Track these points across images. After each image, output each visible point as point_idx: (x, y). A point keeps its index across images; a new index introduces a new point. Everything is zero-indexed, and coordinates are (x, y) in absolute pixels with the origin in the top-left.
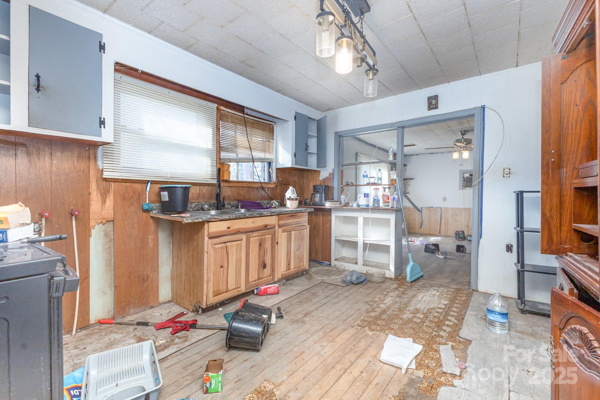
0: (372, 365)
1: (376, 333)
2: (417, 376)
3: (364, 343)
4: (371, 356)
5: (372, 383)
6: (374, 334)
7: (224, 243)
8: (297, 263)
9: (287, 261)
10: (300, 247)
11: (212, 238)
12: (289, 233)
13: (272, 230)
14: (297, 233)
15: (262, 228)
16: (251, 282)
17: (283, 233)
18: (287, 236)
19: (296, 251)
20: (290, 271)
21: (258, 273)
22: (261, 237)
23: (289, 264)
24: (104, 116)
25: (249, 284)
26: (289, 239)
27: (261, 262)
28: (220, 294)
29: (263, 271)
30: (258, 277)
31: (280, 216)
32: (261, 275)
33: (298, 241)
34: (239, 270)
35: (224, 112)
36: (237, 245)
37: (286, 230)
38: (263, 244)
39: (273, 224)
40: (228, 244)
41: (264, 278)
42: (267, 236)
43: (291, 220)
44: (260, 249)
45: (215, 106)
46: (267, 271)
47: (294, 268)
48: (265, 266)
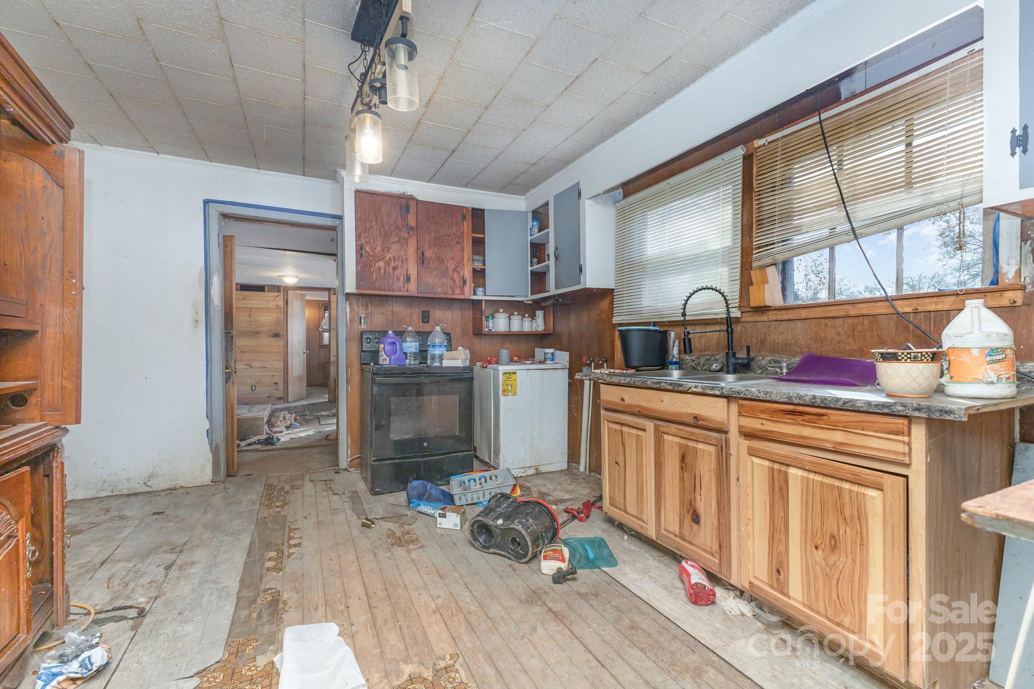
0: (345, 623)
1: (398, 677)
2: (266, 652)
3: (392, 642)
4: (357, 632)
5: (324, 607)
6: (399, 674)
7: (618, 423)
8: (821, 597)
9: (771, 553)
10: (834, 544)
11: (606, 409)
12: (776, 466)
13: (715, 435)
14: (817, 481)
15: (686, 420)
16: (666, 530)
17: (753, 458)
18: (766, 471)
19: (816, 547)
20: (786, 599)
21: (681, 522)
22: (685, 442)
23: (778, 571)
24: (581, 263)
25: (663, 531)
26: (777, 488)
27: (686, 501)
28: (615, 507)
29: (691, 526)
30: (680, 532)
31: (741, 402)
32: (686, 533)
33: (826, 517)
34: (642, 487)
35: (764, 148)
36: (637, 435)
37: (765, 452)
38: (689, 459)
39: (719, 420)
40: (625, 429)
41: (696, 546)
42: (700, 446)
43: (792, 427)
44: (682, 467)
45: (739, 152)
46: (702, 533)
47: (804, 605)
48: (696, 519)
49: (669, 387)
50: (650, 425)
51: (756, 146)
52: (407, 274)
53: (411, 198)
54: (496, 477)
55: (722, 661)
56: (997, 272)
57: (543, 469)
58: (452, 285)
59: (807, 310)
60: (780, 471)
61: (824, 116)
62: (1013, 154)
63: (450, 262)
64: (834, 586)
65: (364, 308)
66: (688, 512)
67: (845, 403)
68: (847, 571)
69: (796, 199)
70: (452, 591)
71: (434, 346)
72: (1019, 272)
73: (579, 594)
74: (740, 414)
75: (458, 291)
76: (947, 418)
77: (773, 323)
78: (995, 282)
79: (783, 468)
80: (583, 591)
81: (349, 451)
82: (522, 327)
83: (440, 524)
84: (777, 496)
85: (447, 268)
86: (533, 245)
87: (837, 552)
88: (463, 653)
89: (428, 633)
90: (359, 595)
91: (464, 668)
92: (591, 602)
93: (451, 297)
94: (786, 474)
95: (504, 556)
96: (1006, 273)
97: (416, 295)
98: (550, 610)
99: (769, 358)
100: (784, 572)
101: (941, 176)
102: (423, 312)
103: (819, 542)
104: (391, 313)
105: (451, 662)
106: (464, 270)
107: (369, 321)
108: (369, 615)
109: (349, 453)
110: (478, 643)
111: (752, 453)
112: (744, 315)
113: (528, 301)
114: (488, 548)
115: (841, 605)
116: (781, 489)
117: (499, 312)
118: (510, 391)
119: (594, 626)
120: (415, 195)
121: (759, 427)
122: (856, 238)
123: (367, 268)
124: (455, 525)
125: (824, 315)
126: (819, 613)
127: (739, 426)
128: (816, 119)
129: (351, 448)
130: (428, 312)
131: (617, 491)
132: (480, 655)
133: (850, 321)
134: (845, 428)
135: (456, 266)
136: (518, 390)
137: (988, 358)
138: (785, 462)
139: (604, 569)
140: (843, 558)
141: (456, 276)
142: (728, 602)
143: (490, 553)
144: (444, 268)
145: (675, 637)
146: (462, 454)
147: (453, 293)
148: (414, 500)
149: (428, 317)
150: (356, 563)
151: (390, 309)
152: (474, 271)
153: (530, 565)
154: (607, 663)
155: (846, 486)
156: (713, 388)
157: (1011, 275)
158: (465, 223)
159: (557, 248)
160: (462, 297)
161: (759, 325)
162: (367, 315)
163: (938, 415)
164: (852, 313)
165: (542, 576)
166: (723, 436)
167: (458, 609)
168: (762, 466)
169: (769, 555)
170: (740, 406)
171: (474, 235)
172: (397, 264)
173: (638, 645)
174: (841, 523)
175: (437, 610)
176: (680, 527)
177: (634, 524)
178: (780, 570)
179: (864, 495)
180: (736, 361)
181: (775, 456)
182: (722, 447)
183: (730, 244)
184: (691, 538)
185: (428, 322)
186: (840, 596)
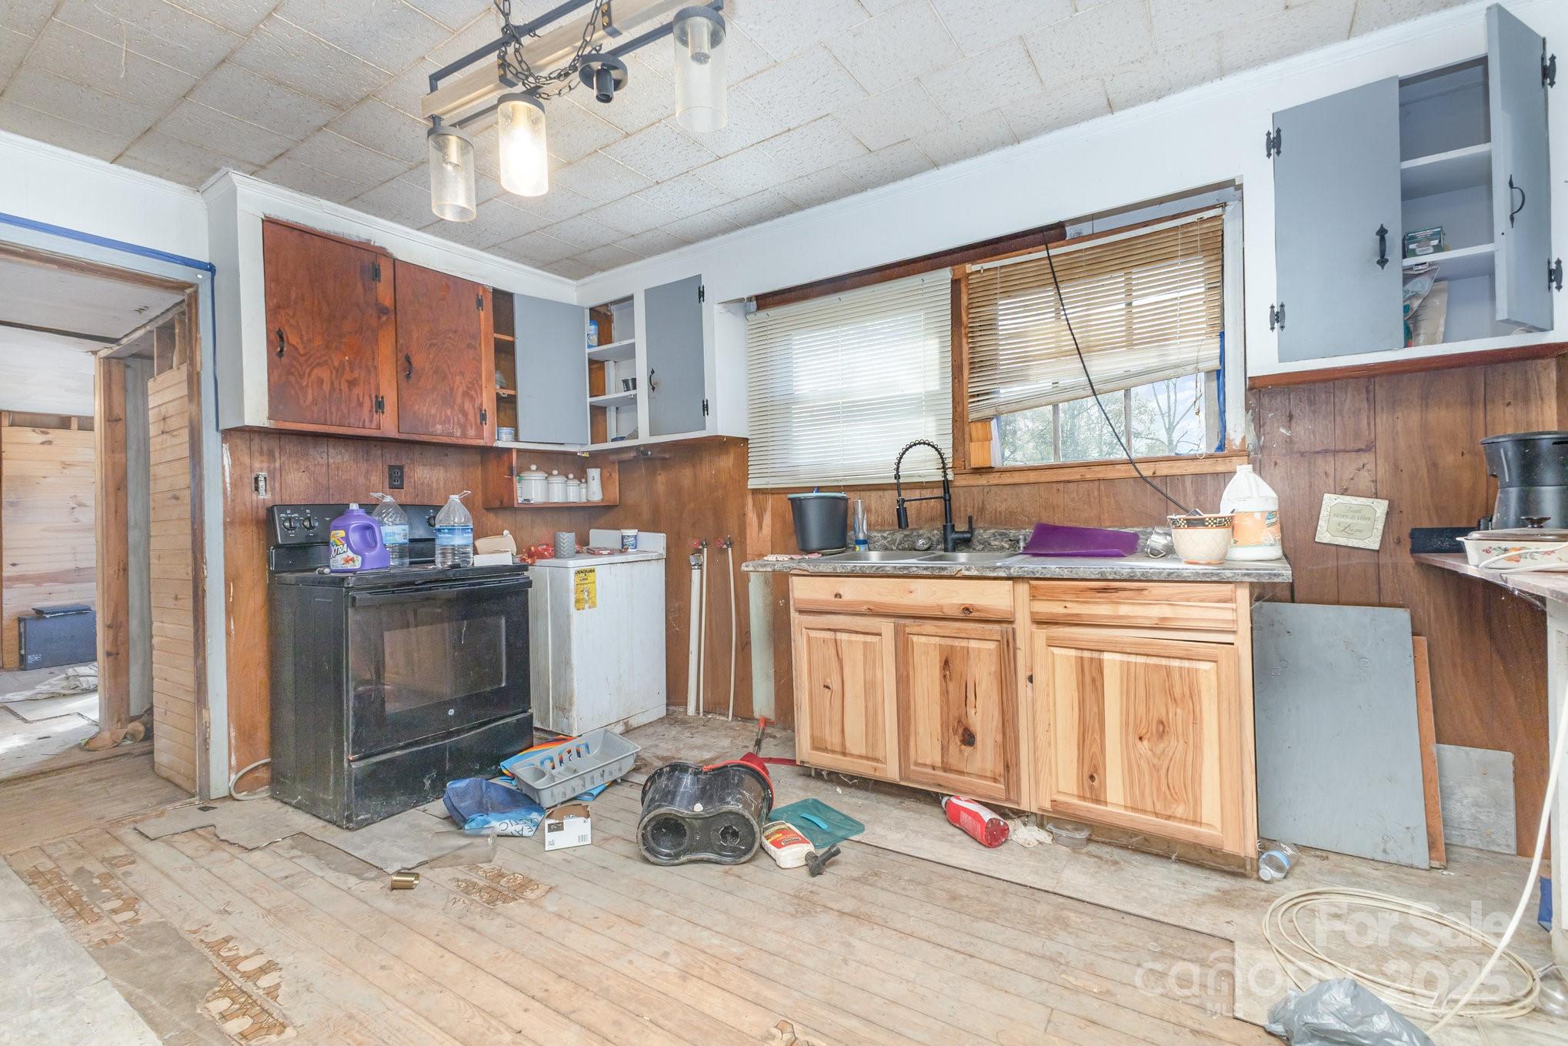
7: (829, 630)
8: (1147, 792)
9: (1081, 760)
10: (1162, 729)
11: (801, 612)
12: (1087, 654)
13: (997, 627)
14: (1141, 664)
15: (949, 612)
16: (917, 764)
17: (1052, 648)
18: (1073, 663)
19: (1141, 738)
20: (1103, 808)
21: (944, 749)
22: (949, 642)
23: (1092, 778)
24: (707, 397)
25: (913, 767)
26: (1088, 680)
27: (951, 719)
28: (826, 750)
29: (961, 751)
30: (942, 762)
31: (1033, 582)
32: (954, 761)
33: (1151, 700)
34: (875, 713)
35: (979, 275)
36: (865, 643)
37: (1071, 639)
38: (956, 664)
39: (1000, 608)
40: (839, 636)
41: (969, 774)
42: (973, 644)
43: (1105, 606)
44: (945, 676)
45: (946, 275)
46: (978, 756)
47: (1126, 807)
48: (969, 739)
49: (925, 572)
50: (887, 627)
51: (968, 271)
52: (377, 397)
53: (382, 253)
54: (587, 747)
55: (1070, 900)
56: (1224, 438)
57: (634, 722)
58: (462, 420)
59: (1037, 472)
60: (1092, 659)
61: (1052, 252)
62: (1272, 328)
63: (458, 378)
64: (1163, 777)
65: (265, 458)
66: (955, 732)
67: (1169, 574)
68: (1178, 757)
69: (1002, 345)
70: (677, 938)
71: (451, 530)
72: (1244, 439)
73: (854, 880)
74: (1033, 598)
75: (472, 432)
76: (1276, 580)
77: (992, 488)
78: (1221, 447)
79: (1095, 655)
80: (855, 874)
81: (233, 758)
82: (566, 494)
83: (552, 843)
84: (1089, 687)
85: (452, 389)
86: (591, 362)
87: (1165, 737)
88: (790, 1016)
89: (708, 1012)
90: (519, 1005)
91: (815, 1036)
92: (879, 885)
93: (461, 441)
94: (1100, 662)
95: (709, 861)
96: (1234, 440)
97: (397, 436)
98: (842, 913)
99: (993, 531)
100: (1099, 778)
101: (1175, 338)
102: (391, 468)
103: (1144, 731)
104: (324, 469)
105: (787, 1036)
106: (481, 396)
107: (277, 485)
108: (576, 1028)
109: (233, 762)
110: (795, 994)
111: (1051, 643)
112: (958, 477)
113: (583, 452)
114: (677, 856)
115: (1172, 795)
116: (1094, 680)
117: (529, 469)
118: (587, 601)
119: (912, 912)
120: (391, 250)
121: (1062, 611)
122: (1095, 395)
123: (292, 379)
124: (582, 838)
125: (1055, 479)
126: (1144, 811)
127: (1032, 613)
128: (1044, 254)
129: (237, 750)
130: (401, 468)
131: (828, 727)
132: (814, 1008)
133: (1086, 485)
134: (1169, 601)
135: (468, 387)
136: (598, 601)
137: (1268, 521)
138: (1097, 648)
139: (855, 838)
140: (1173, 743)
141: (468, 406)
142: (1023, 834)
143: (682, 864)
144: (448, 389)
145: (1005, 892)
146: (514, 719)
147: (464, 435)
148: (474, 816)
149: (402, 478)
150: (448, 955)
151: (324, 461)
152: (499, 398)
153: (756, 863)
154: (970, 950)
155: (1176, 663)
156: (995, 568)
157: (1238, 442)
158: (482, 314)
159: (653, 372)
160: (481, 443)
161: (975, 490)
162: (272, 473)
163: (1267, 578)
164: (1088, 476)
165: (786, 872)
166: (1009, 626)
167: (716, 960)
168: (1068, 657)
169: (1078, 761)
170: (1032, 587)
171: (495, 335)
172: (356, 374)
173: (980, 916)
174: (1170, 706)
175: (685, 975)
176: (943, 756)
177: (864, 768)
178: (1095, 775)
179: (1197, 670)
180: (957, 536)
181: (1083, 643)
182: (1008, 642)
183: (938, 388)
184: (961, 767)
185: (401, 487)
186: (1171, 786)
